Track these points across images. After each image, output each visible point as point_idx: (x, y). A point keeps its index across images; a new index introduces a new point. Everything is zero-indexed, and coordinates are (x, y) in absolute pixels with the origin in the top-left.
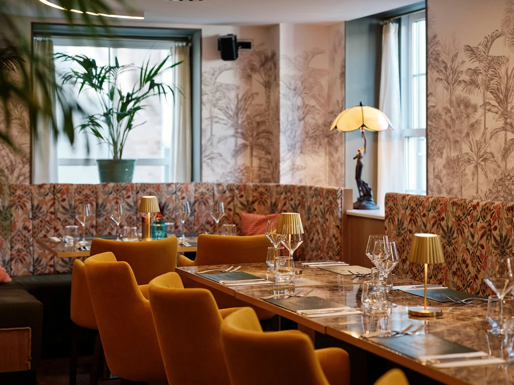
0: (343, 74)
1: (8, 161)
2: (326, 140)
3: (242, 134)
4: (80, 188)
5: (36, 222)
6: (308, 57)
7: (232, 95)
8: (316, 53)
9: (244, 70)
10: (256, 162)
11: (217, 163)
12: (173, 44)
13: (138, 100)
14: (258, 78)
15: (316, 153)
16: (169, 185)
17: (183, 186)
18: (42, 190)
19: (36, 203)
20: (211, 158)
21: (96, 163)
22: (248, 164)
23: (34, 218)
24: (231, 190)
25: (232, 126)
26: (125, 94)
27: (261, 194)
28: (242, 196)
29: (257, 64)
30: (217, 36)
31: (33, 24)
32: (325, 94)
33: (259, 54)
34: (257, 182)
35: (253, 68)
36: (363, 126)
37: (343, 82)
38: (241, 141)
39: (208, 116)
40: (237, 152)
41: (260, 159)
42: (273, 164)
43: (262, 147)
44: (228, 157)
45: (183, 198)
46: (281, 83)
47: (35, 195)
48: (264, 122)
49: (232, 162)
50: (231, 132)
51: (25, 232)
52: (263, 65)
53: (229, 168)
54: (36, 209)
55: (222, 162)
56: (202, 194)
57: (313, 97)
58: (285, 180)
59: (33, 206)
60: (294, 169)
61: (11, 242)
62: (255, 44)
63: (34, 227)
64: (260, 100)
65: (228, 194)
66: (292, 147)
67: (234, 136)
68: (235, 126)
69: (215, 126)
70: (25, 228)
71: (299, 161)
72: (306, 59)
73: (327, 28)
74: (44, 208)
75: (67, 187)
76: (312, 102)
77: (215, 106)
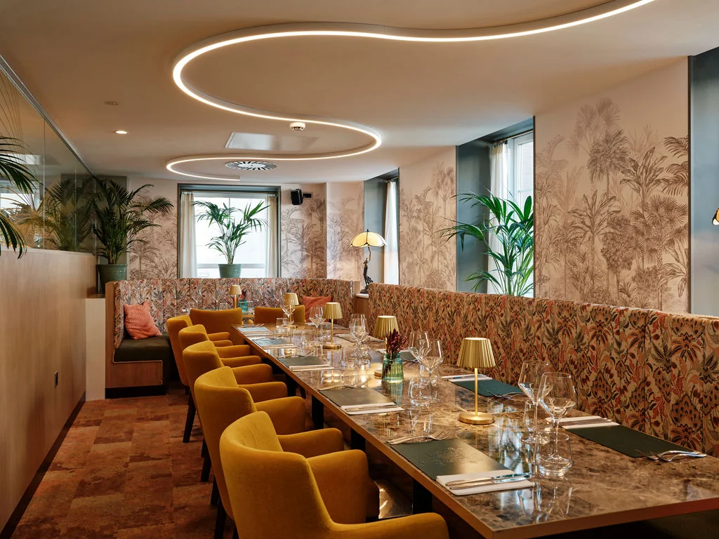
0: (363, 212)
1: (164, 265)
2: (356, 252)
3: (306, 249)
4: (206, 281)
5: (179, 300)
6: (344, 203)
7: (300, 226)
8: (349, 200)
9: (307, 210)
10: (314, 266)
11: (290, 267)
12: (266, 195)
13: (243, 229)
14: (315, 215)
15: (349, 260)
16: (259, 279)
17: (268, 280)
18: (182, 282)
19: (178, 290)
20: (287, 264)
21: (218, 266)
22: (310, 267)
23: (177, 298)
24: (297, 282)
25: (300, 244)
26: (236, 225)
27: (315, 285)
28: (303, 286)
29: (315, 206)
30: (290, 190)
31: (178, 184)
32: (355, 225)
33: (316, 201)
34: (315, 277)
35: (312, 210)
36: (367, 243)
37: (363, 217)
38: (305, 253)
39: (285, 238)
40: (302, 260)
41: (317, 264)
42: (324, 267)
43: (318, 257)
44: (297, 262)
45: (268, 287)
46: (328, 218)
47: (178, 285)
48: (319, 242)
49: (300, 266)
50: (299, 248)
51: (171, 307)
52: (319, 207)
53: (297, 270)
54: (178, 293)
55: (293, 266)
56: (280, 285)
57: (348, 226)
58: (329, 277)
59: (177, 291)
60: (335, 270)
61: (164, 312)
62: (314, 195)
63: (177, 304)
64: (317, 228)
65: (295, 285)
66: (334, 257)
67: (300, 250)
68: (302, 244)
69: (289, 244)
70: (172, 304)
71: (339, 266)
72: (343, 204)
73: (356, 184)
74: (184, 293)
75: (198, 280)
76: (347, 230)
77: (289, 232)
